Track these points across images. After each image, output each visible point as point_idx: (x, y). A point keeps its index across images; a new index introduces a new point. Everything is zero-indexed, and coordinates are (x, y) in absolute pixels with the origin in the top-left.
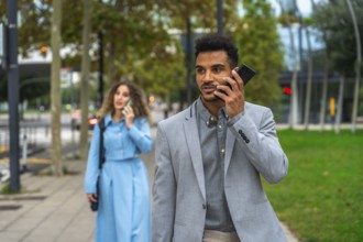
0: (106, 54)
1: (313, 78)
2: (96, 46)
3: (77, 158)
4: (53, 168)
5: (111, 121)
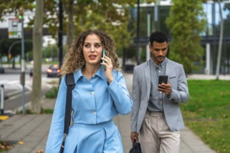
1: (223, 41)
5: (82, 77)
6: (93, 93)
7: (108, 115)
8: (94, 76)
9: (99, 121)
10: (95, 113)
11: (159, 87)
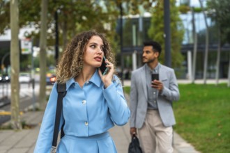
0: (61, 31)
2: (53, 25)
3: (37, 110)
4: (12, 122)
5: (74, 84)
6: (85, 101)
7: (102, 127)
8: (87, 82)
9: (91, 133)
10: (87, 124)
11: (153, 84)
